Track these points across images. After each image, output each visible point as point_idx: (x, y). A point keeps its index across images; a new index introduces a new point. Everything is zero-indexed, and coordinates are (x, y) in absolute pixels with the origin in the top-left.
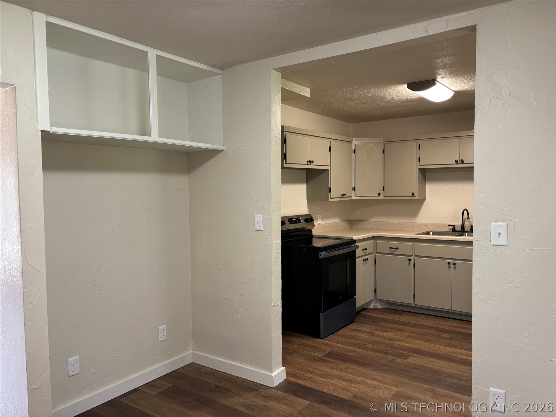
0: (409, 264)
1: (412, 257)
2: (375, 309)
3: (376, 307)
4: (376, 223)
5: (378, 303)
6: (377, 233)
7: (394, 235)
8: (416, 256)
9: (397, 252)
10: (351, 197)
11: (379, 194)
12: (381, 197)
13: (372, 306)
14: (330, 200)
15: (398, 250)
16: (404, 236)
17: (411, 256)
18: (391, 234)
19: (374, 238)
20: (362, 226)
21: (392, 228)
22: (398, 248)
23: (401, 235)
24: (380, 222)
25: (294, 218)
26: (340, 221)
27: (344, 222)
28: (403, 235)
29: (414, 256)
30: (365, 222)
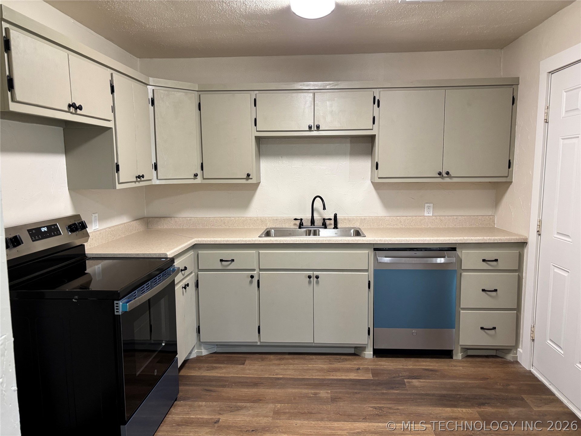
0: (251, 282)
1: (255, 272)
2: (199, 359)
3: (200, 355)
4: (187, 220)
5: (202, 348)
6: (199, 239)
7: (228, 241)
8: (261, 270)
9: (233, 266)
10: (150, 180)
11: (196, 175)
12: (199, 180)
13: (193, 356)
14: (118, 187)
15: (233, 263)
16: (243, 241)
17: (254, 270)
18: (223, 239)
19: (195, 247)
20: (164, 225)
21: (213, 227)
22: (233, 260)
23: (238, 239)
24: (193, 219)
25: (44, 227)
26: (130, 221)
27: (136, 221)
28: (241, 239)
29: (257, 270)
30: (169, 219)
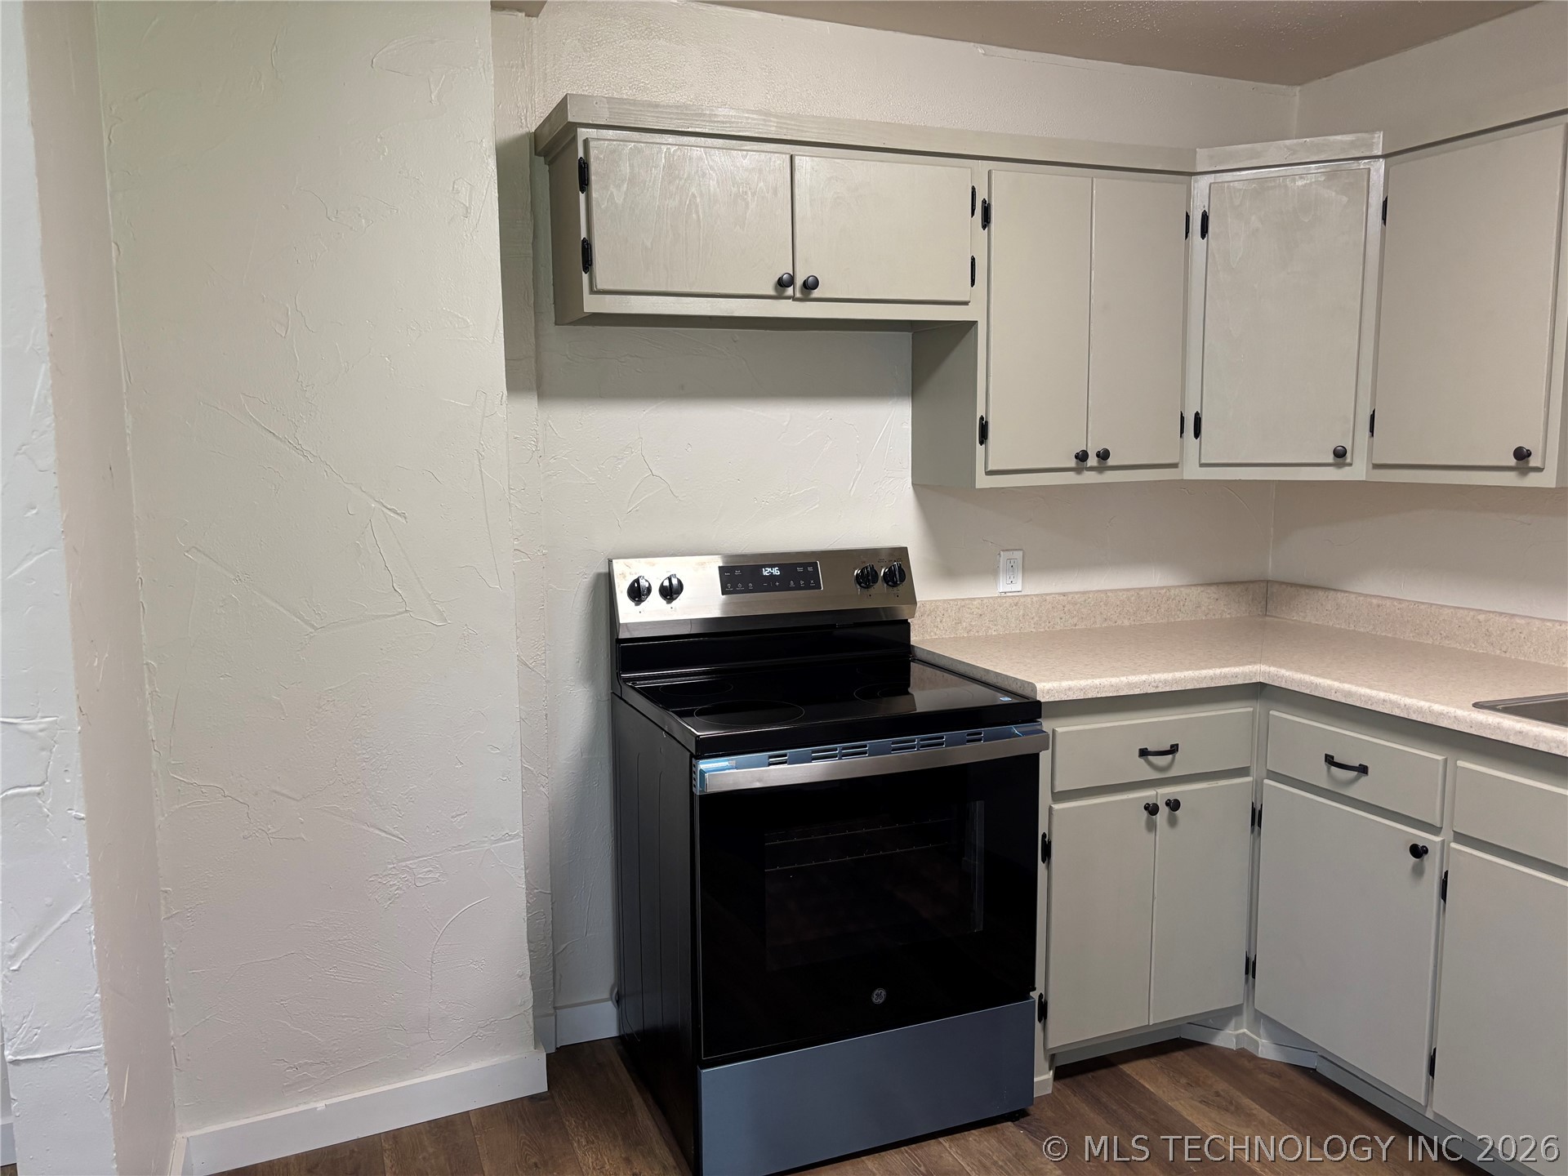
0: (1418, 872)
1: (1437, 839)
2: (1246, 1063)
3: (1251, 1049)
5: (1262, 1031)
6: (1273, 669)
7: (1349, 694)
8: (1460, 838)
9: (1361, 789)
10: (1175, 466)
11: (1340, 454)
12: (1357, 470)
13: (1227, 1039)
14: (983, 481)
15: (1364, 779)
16: (1399, 706)
17: (1435, 830)
18: (1336, 684)
19: (1258, 691)
20: (1310, 612)
21: (1446, 642)
22: (1363, 770)
23: (1382, 695)
25: (772, 566)
26: (1185, 582)
27: (1200, 589)
28: (1394, 697)
29: (1447, 834)
30: (1321, 593)
